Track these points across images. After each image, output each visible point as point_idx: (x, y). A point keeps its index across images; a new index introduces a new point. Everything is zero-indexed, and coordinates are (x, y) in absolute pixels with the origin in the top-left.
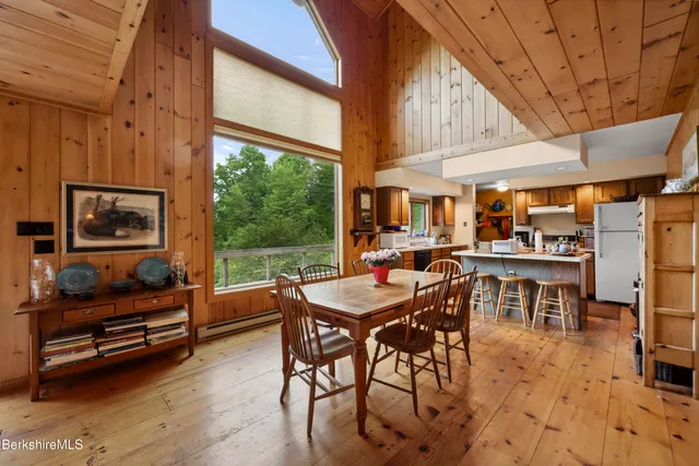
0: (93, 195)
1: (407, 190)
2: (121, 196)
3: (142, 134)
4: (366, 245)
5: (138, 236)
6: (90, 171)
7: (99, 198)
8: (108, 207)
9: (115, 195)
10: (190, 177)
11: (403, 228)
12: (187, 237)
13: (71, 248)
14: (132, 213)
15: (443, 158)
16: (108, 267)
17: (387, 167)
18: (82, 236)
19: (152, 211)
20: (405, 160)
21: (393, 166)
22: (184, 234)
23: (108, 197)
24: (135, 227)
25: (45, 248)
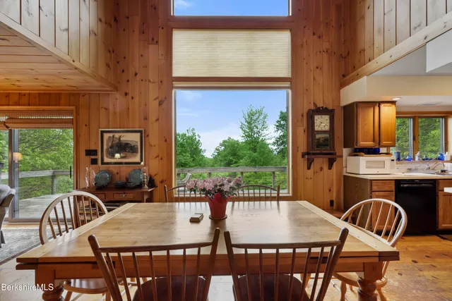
0: (111, 135)
1: (393, 103)
2: (122, 134)
3: (132, 98)
4: (326, 167)
5: (130, 157)
6: (110, 122)
7: (113, 136)
8: (117, 141)
9: (120, 134)
10: (158, 120)
11: (383, 150)
12: (156, 157)
13: (103, 163)
14: (128, 144)
15: (428, 40)
16: (117, 173)
17: (353, 80)
18: (107, 157)
19: (137, 142)
20: (371, 66)
21: (358, 77)
22: (155, 156)
23: (117, 135)
24: (129, 152)
25: (94, 162)
